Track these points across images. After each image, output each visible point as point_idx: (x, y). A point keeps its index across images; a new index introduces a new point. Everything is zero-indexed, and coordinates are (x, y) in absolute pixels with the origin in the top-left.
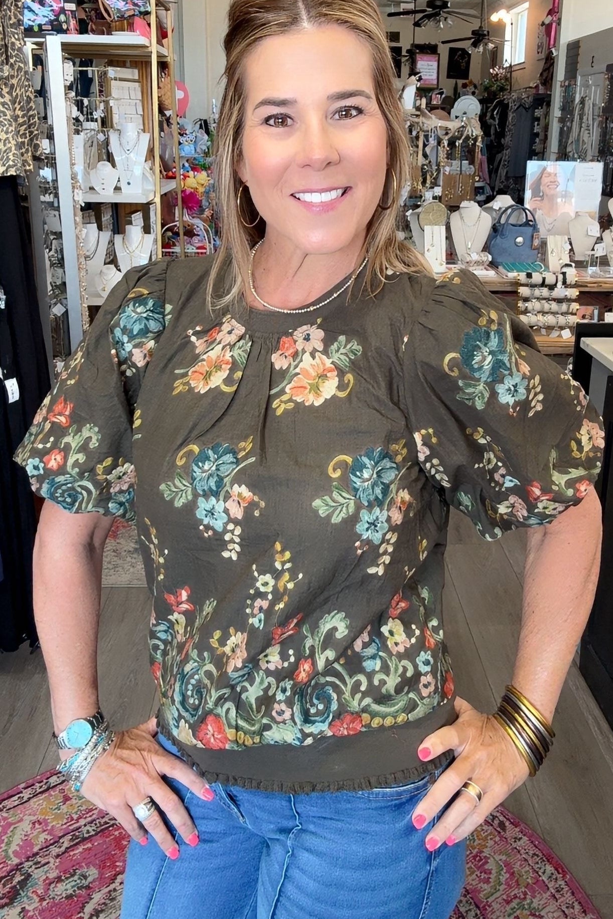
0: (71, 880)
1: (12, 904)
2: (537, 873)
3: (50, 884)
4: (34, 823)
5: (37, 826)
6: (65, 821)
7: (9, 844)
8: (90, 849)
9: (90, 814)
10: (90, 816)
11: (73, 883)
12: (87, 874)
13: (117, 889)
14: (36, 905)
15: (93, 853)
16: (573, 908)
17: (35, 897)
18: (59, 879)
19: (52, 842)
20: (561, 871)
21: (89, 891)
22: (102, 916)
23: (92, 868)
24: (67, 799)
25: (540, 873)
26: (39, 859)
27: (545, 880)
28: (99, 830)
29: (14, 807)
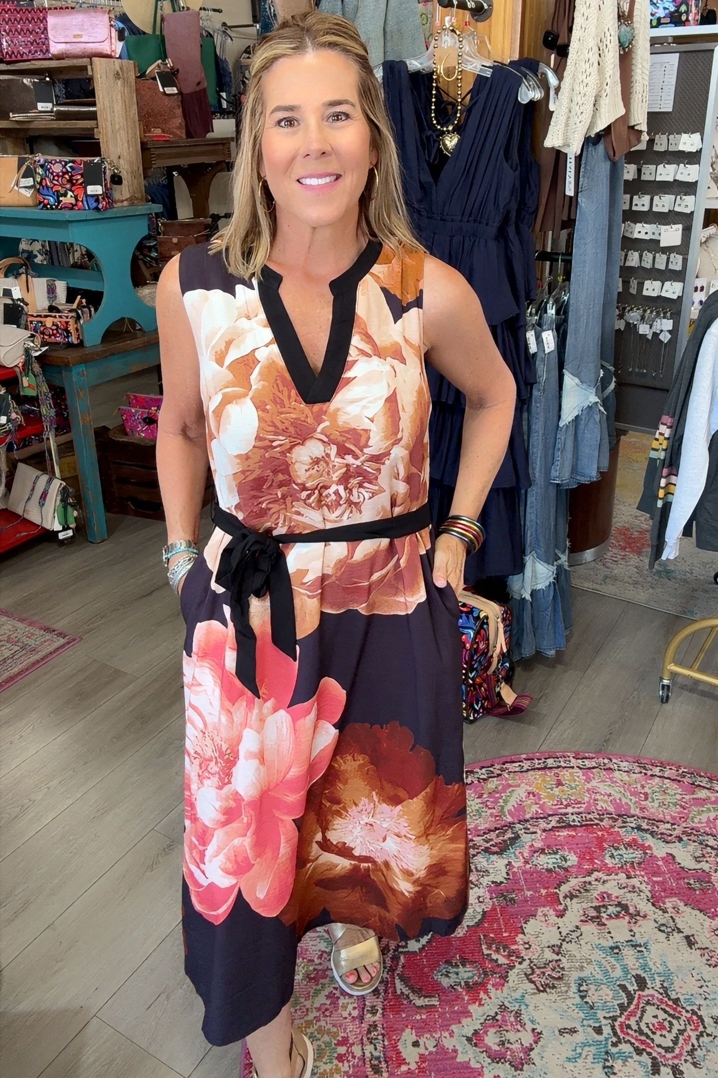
0: (553, 856)
1: (501, 854)
3: (535, 852)
4: (529, 793)
5: (531, 795)
6: (555, 802)
7: (506, 802)
8: (574, 837)
9: (579, 806)
10: (578, 808)
11: (554, 860)
12: (568, 858)
13: (593, 883)
14: (522, 865)
15: (576, 841)
17: (521, 858)
18: (542, 851)
19: (542, 816)
21: (567, 873)
22: (575, 900)
23: (573, 854)
24: (559, 784)
26: (529, 826)
28: (584, 823)
29: (515, 772)
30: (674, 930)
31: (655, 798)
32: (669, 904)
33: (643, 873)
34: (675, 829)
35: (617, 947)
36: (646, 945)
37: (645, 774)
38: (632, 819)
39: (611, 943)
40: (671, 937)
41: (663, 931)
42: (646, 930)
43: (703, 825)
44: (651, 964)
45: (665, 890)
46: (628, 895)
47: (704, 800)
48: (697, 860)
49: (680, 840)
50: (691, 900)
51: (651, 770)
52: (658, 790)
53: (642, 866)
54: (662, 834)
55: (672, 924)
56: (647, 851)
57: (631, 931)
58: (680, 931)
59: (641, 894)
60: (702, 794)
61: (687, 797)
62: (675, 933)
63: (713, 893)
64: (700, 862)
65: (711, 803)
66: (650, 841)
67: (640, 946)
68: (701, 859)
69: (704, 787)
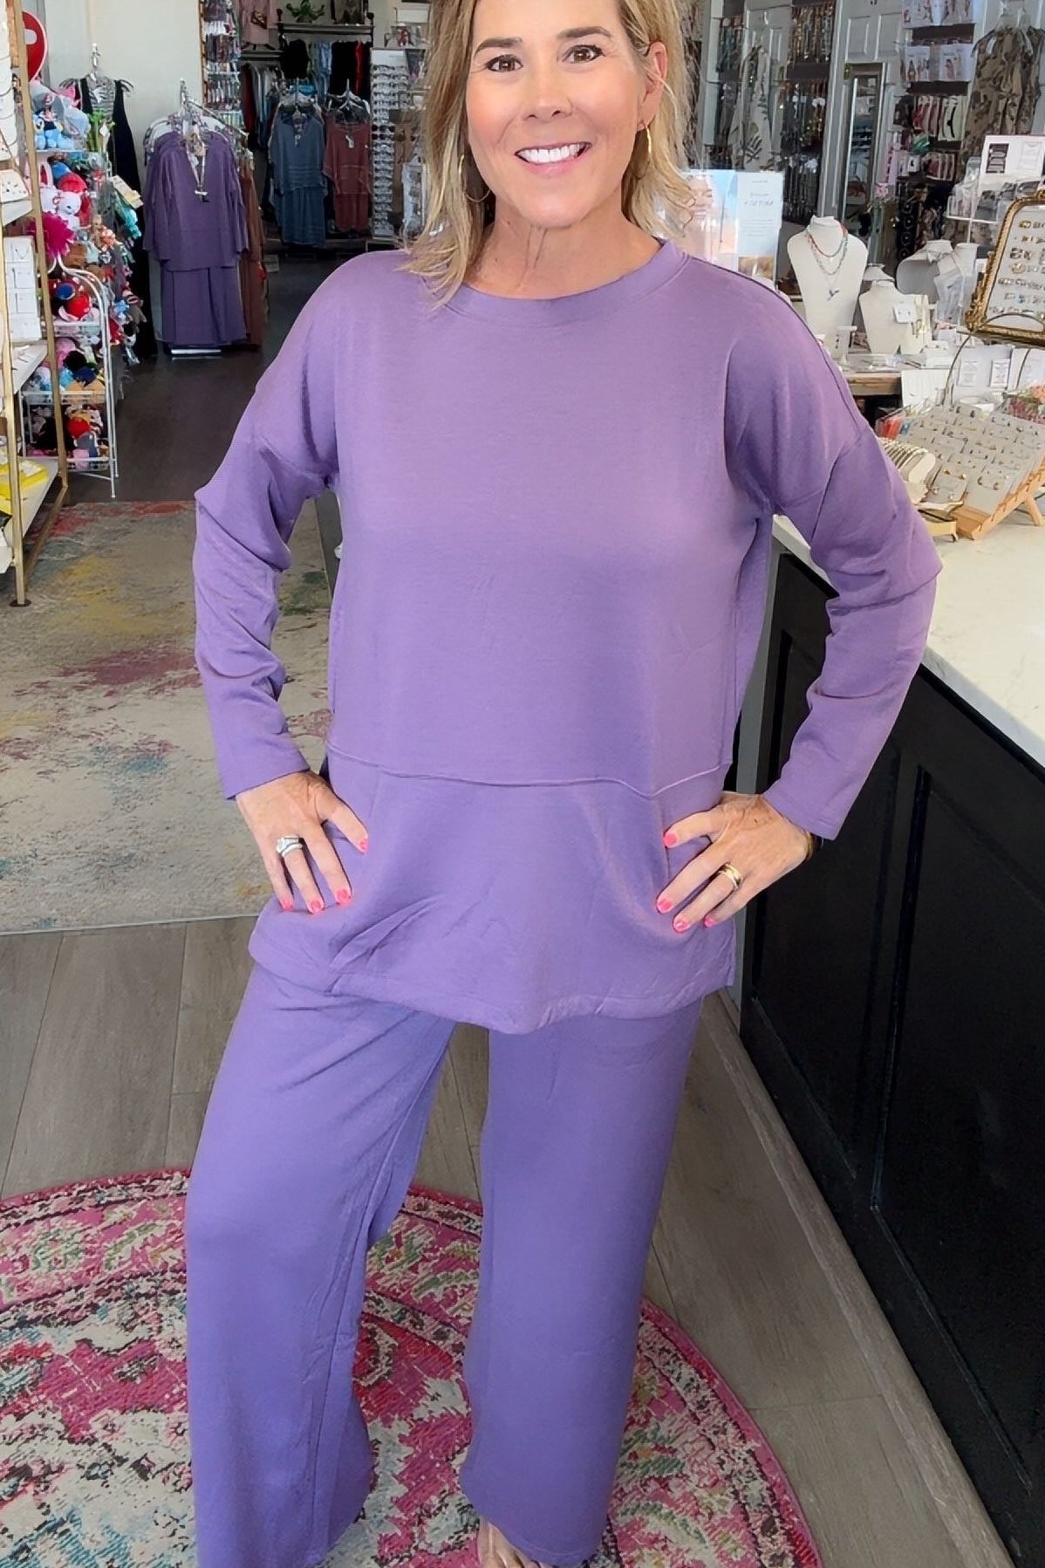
2: (668, 1379)
16: (724, 1432)
20: (705, 1374)
25: (672, 1380)
27: (680, 1389)
30: (113, 1464)
31: (39, 1258)
32: (96, 1426)
33: (42, 1397)
34: (82, 1295)
35: (25, 1548)
36: (71, 1517)
37: (17, 1225)
38: (8, 1312)
39: (11, 1548)
40: (111, 1479)
41: (96, 1477)
42: (67, 1490)
43: (126, 1265)
44: (86, 1544)
45: (84, 1407)
46: (26, 1448)
47: (120, 1223)
48: (127, 1327)
49: (93, 1307)
50: (129, 1399)
51: (25, 1213)
52: (42, 1242)
53: (40, 1384)
54: (62, 1313)
55: (107, 1456)
56: (44, 1355)
57: (42, 1505)
58: (121, 1461)
59: (48, 1433)
60: (116, 1214)
61: (93, 1232)
62: (116, 1470)
63: (162, 1368)
64: (133, 1328)
65: (134, 1223)
66: (45, 1335)
67: (62, 1522)
68: (132, 1324)
69: (118, 1202)
